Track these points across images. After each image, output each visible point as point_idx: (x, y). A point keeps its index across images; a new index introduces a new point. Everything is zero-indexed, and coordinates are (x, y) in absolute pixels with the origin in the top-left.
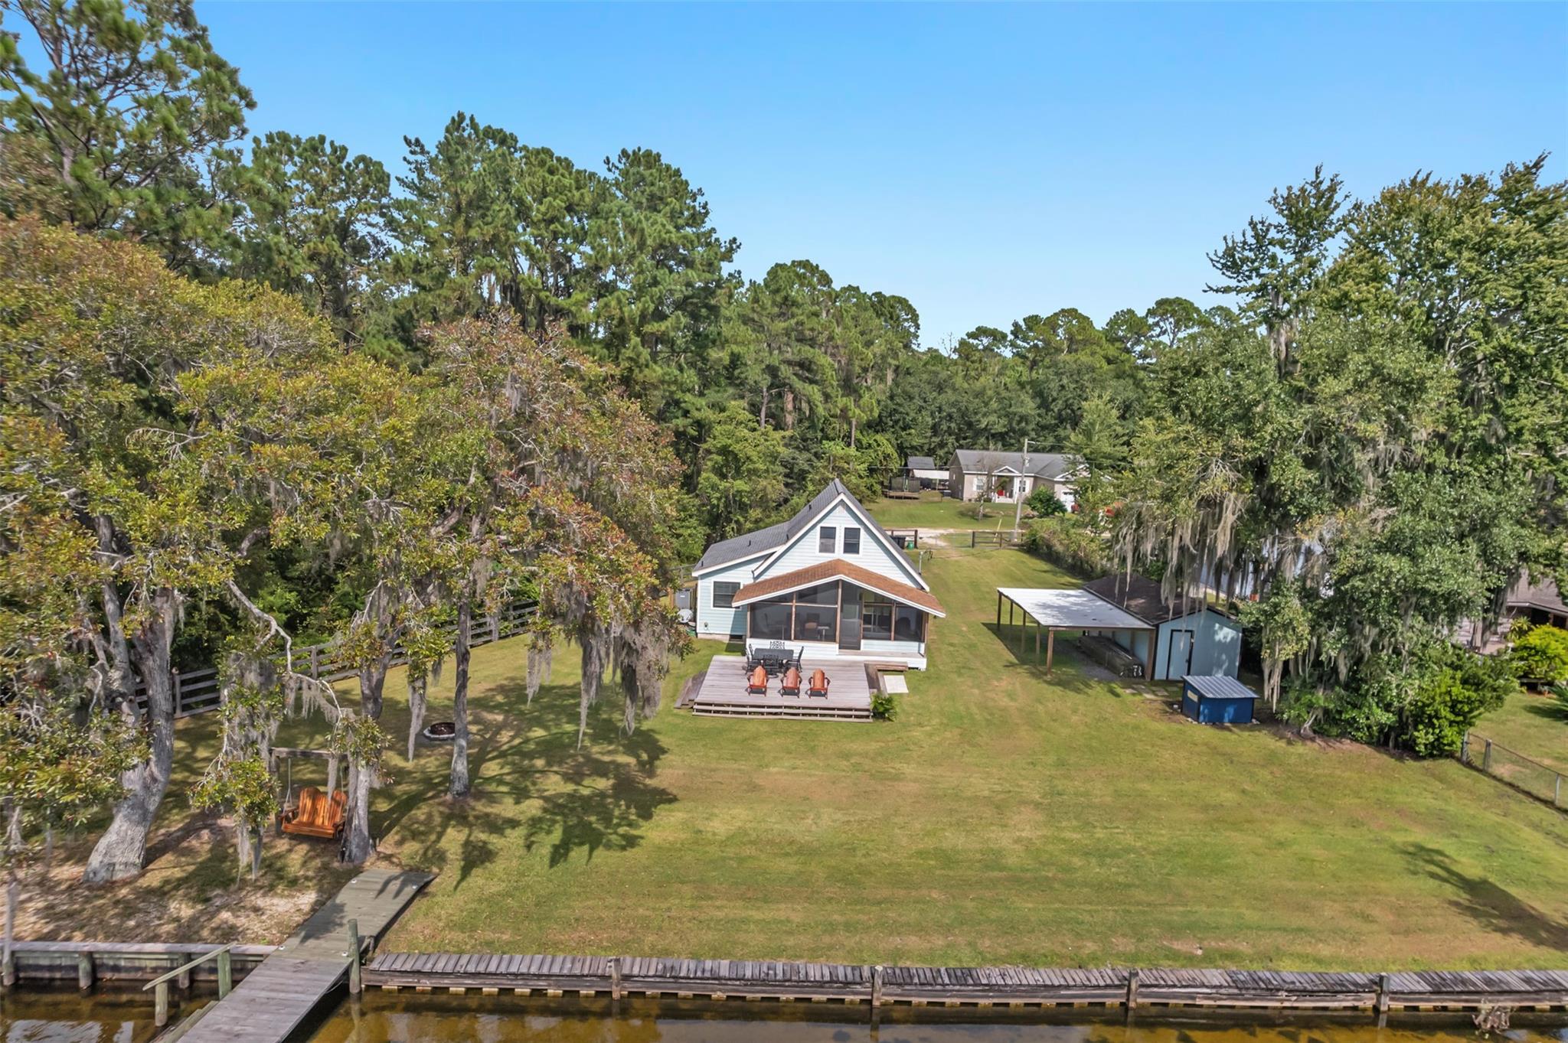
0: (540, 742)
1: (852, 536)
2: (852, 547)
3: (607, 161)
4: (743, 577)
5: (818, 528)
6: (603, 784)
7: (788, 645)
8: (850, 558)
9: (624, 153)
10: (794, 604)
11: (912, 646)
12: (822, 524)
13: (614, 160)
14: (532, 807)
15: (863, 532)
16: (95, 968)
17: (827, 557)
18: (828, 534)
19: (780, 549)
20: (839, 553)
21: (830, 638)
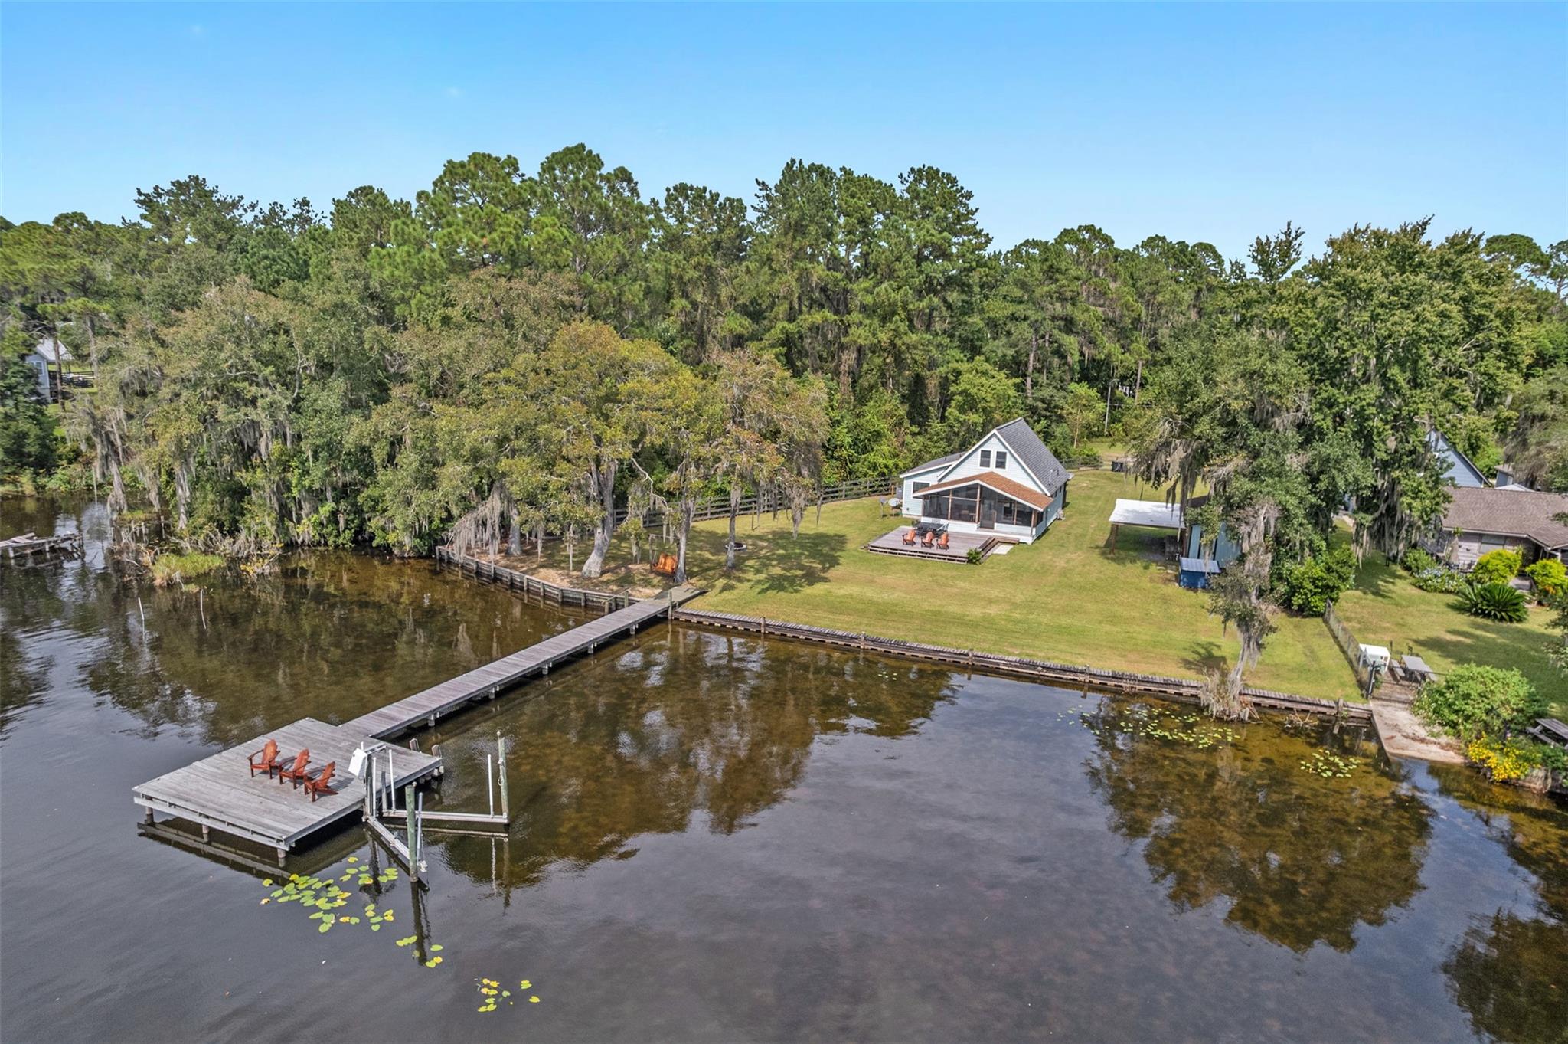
0: (779, 556)
1: (1001, 456)
2: (1001, 464)
3: (901, 176)
4: (932, 479)
5: (979, 452)
6: (799, 573)
7: (943, 522)
8: (1000, 471)
9: (912, 170)
10: (951, 497)
11: (1027, 530)
12: (983, 448)
13: (905, 175)
14: (762, 576)
15: (1008, 455)
16: (586, 600)
17: (985, 470)
18: (986, 455)
19: (954, 464)
20: (993, 468)
21: (971, 519)
